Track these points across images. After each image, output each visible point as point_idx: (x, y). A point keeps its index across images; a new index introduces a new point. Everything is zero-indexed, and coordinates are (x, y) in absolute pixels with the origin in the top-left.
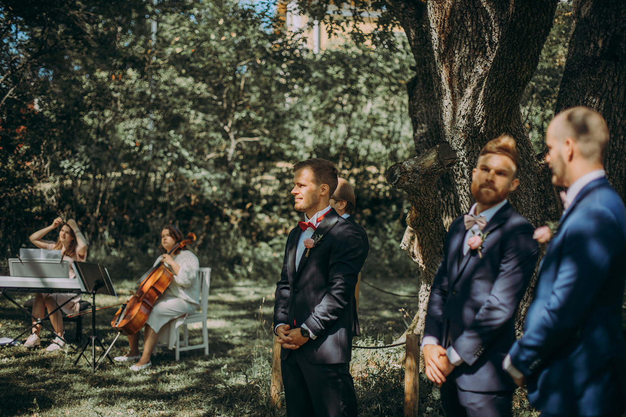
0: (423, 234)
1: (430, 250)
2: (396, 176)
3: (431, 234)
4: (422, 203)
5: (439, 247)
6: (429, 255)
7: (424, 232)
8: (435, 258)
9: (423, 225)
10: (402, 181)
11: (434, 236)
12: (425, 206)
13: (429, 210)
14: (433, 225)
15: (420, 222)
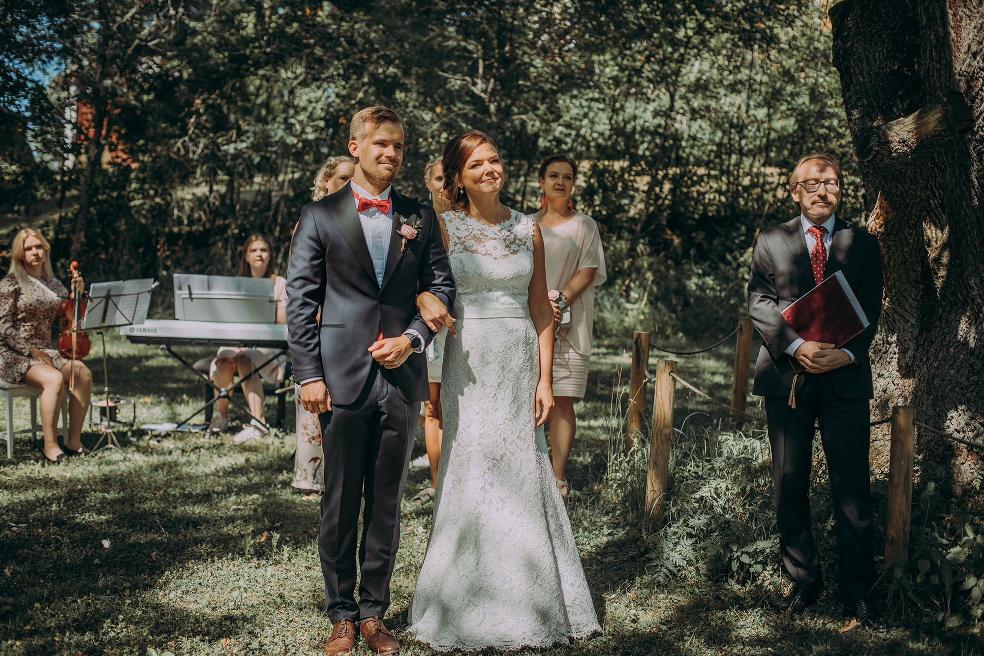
0: (894, 249)
1: (900, 276)
2: (871, 148)
3: (906, 249)
4: (905, 196)
5: (914, 271)
6: (898, 284)
7: (895, 245)
8: (905, 290)
9: (897, 234)
10: (880, 157)
11: (911, 251)
12: (908, 201)
13: (912, 207)
14: (911, 234)
15: (892, 229)
